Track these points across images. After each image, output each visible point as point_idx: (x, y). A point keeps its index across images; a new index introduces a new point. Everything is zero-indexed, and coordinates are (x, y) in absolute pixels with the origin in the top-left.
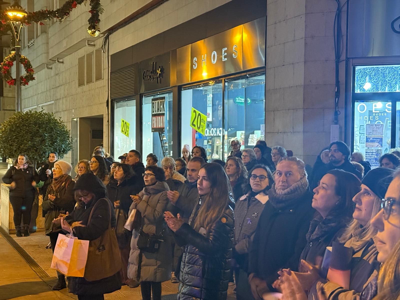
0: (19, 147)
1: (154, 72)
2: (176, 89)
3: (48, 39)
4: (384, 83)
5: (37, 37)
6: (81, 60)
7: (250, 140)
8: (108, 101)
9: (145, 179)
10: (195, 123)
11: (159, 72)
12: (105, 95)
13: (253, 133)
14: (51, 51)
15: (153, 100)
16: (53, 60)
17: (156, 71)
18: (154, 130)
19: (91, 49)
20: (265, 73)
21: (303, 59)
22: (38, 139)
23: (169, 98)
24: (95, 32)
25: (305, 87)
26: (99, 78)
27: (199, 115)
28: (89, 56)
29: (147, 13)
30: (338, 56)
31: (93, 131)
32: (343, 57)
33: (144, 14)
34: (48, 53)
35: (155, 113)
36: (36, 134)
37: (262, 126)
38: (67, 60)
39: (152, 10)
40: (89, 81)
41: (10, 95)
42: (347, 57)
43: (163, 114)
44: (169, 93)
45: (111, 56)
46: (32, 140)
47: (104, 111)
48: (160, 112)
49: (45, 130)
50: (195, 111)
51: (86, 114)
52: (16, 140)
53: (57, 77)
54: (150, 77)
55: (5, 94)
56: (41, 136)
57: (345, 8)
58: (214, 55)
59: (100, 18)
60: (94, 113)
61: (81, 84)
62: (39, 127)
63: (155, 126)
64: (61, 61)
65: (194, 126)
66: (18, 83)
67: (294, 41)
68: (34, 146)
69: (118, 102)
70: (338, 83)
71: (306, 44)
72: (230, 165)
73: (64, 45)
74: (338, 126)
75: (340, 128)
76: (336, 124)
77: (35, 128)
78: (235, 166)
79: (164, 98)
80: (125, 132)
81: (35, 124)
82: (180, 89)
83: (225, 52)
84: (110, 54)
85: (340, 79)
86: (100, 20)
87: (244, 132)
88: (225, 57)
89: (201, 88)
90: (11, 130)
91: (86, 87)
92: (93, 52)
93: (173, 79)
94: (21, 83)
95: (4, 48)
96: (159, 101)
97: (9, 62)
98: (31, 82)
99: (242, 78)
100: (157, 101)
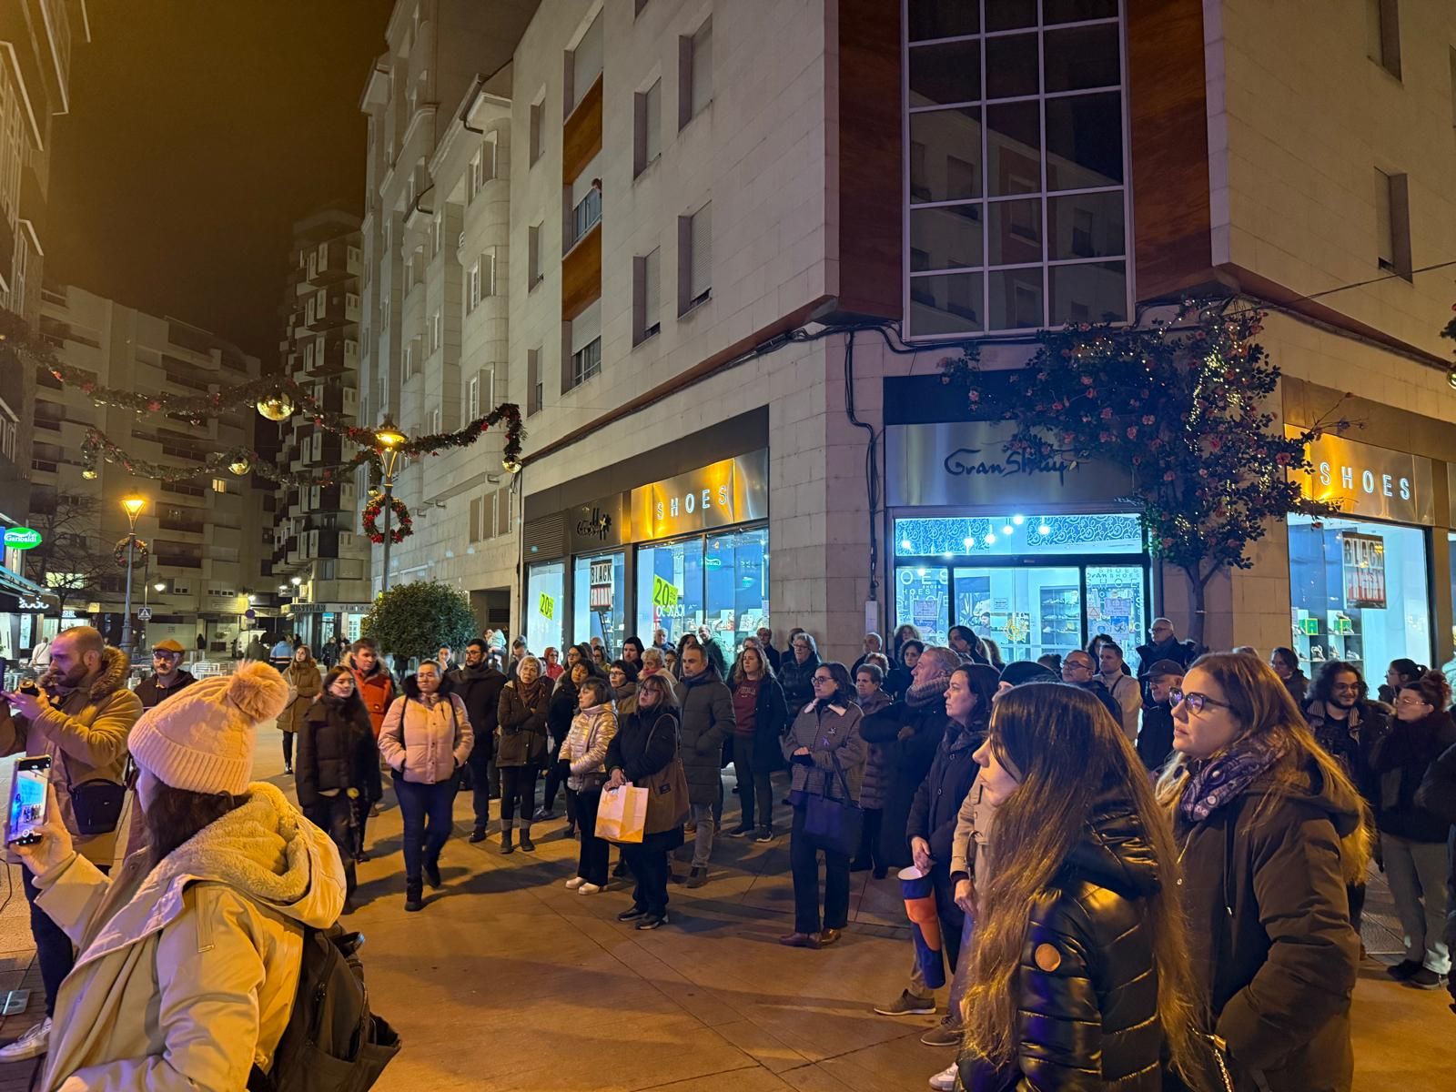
0: (400, 637)
1: (596, 522)
2: (630, 549)
3: (421, 471)
4: (928, 540)
5: (403, 468)
6: (474, 504)
7: (742, 623)
8: (518, 566)
9: (611, 680)
10: (660, 598)
11: (603, 523)
12: (515, 556)
13: (746, 613)
14: (426, 490)
15: (592, 563)
16: (429, 504)
17: (598, 521)
18: (594, 608)
19: (493, 487)
20: (768, 527)
21: (824, 509)
22: (429, 625)
23: (618, 561)
24: (513, 466)
25: (829, 546)
26: (504, 530)
27: (666, 586)
28: (489, 498)
29: (585, 437)
30: (873, 504)
31: (491, 611)
32: (880, 506)
33: (580, 439)
34: (421, 492)
35: (595, 583)
36: (426, 617)
37: (765, 603)
38: (450, 502)
39: (591, 433)
40: (488, 535)
41: (349, 555)
42: (885, 506)
43: (609, 586)
44: (616, 553)
45: (526, 498)
46: (420, 626)
47: (511, 580)
48: (604, 582)
49: (441, 611)
50: (659, 581)
51: (482, 585)
52: (396, 627)
53: (434, 529)
54: (589, 530)
55: (340, 555)
56: (434, 620)
57: (880, 440)
58: (690, 500)
59: (521, 445)
60: (496, 582)
61: (474, 539)
62: (431, 606)
63: (595, 604)
64: (441, 504)
65: (659, 602)
66: (387, 538)
67: (810, 482)
68: (422, 635)
69: (533, 566)
70: (874, 541)
71: (828, 487)
72: (750, 658)
73: (450, 481)
74: (875, 603)
75: (879, 606)
76: (873, 599)
77: (424, 610)
78: (756, 660)
79: (610, 561)
80: (546, 611)
81: (425, 602)
82: (636, 547)
83: (707, 495)
84: (524, 495)
85: (876, 537)
86: (521, 449)
87: (733, 611)
88: (707, 502)
89: (670, 547)
90: (388, 612)
91: (482, 544)
92: (495, 493)
93: (625, 533)
94: (392, 539)
95: (342, 484)
96: (603, 565)
97: (374, 508)
98: (406, 538)
99: (731, 532)
100: (599, 566)
